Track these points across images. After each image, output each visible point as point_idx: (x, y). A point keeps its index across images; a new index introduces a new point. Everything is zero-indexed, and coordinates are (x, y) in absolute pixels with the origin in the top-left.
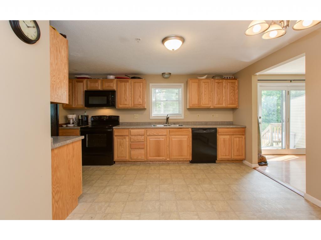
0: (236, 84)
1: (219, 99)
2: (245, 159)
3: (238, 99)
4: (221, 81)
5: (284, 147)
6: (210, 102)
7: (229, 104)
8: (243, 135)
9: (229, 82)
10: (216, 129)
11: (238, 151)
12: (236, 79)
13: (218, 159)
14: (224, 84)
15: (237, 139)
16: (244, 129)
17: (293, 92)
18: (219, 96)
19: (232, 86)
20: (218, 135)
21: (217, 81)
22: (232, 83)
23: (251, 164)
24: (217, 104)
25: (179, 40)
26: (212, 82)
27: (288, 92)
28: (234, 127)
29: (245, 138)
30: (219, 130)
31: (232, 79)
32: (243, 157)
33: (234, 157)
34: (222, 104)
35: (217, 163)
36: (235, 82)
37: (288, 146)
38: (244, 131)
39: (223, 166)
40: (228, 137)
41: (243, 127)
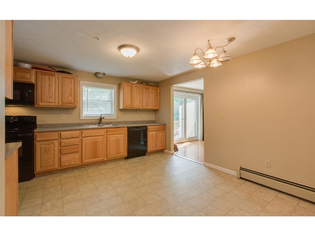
0: (159, 91)
1: (147, 102)
2: (165, 149)
3: (160, 102)
4: (148, 87)
5: (183, 138)
6: (140, 105)
7: (154, 107)
8: (164, 130)
9: (154, 89)
10: (146, 127)
11: (161, 143)
12: (158, 87)
13: (148, 152)
14: (151, 90)
15: (161, 134)
16: (164, 126)
17: (188, 100)
18: (147, 99)
19: (156, 92)
20: (148, 132)
21: (145, 87)
22: (156, 89)
23: (170, 151)
24: (145, 106)
25: (135, 50)
26: (142, 87)
27: (185, 99)
28: (157, 124)
29: (165, 133)
30: (149, 128)
31: (155, 87)
32: (164, 147)
33: (159, 148)
34: (149, 106)
35: (147, 155)
36: (158, 89)
37: (185, 136)
38: (165, 127)
39: (152, 157)
40: (155, 132)
41: (164, 124)
